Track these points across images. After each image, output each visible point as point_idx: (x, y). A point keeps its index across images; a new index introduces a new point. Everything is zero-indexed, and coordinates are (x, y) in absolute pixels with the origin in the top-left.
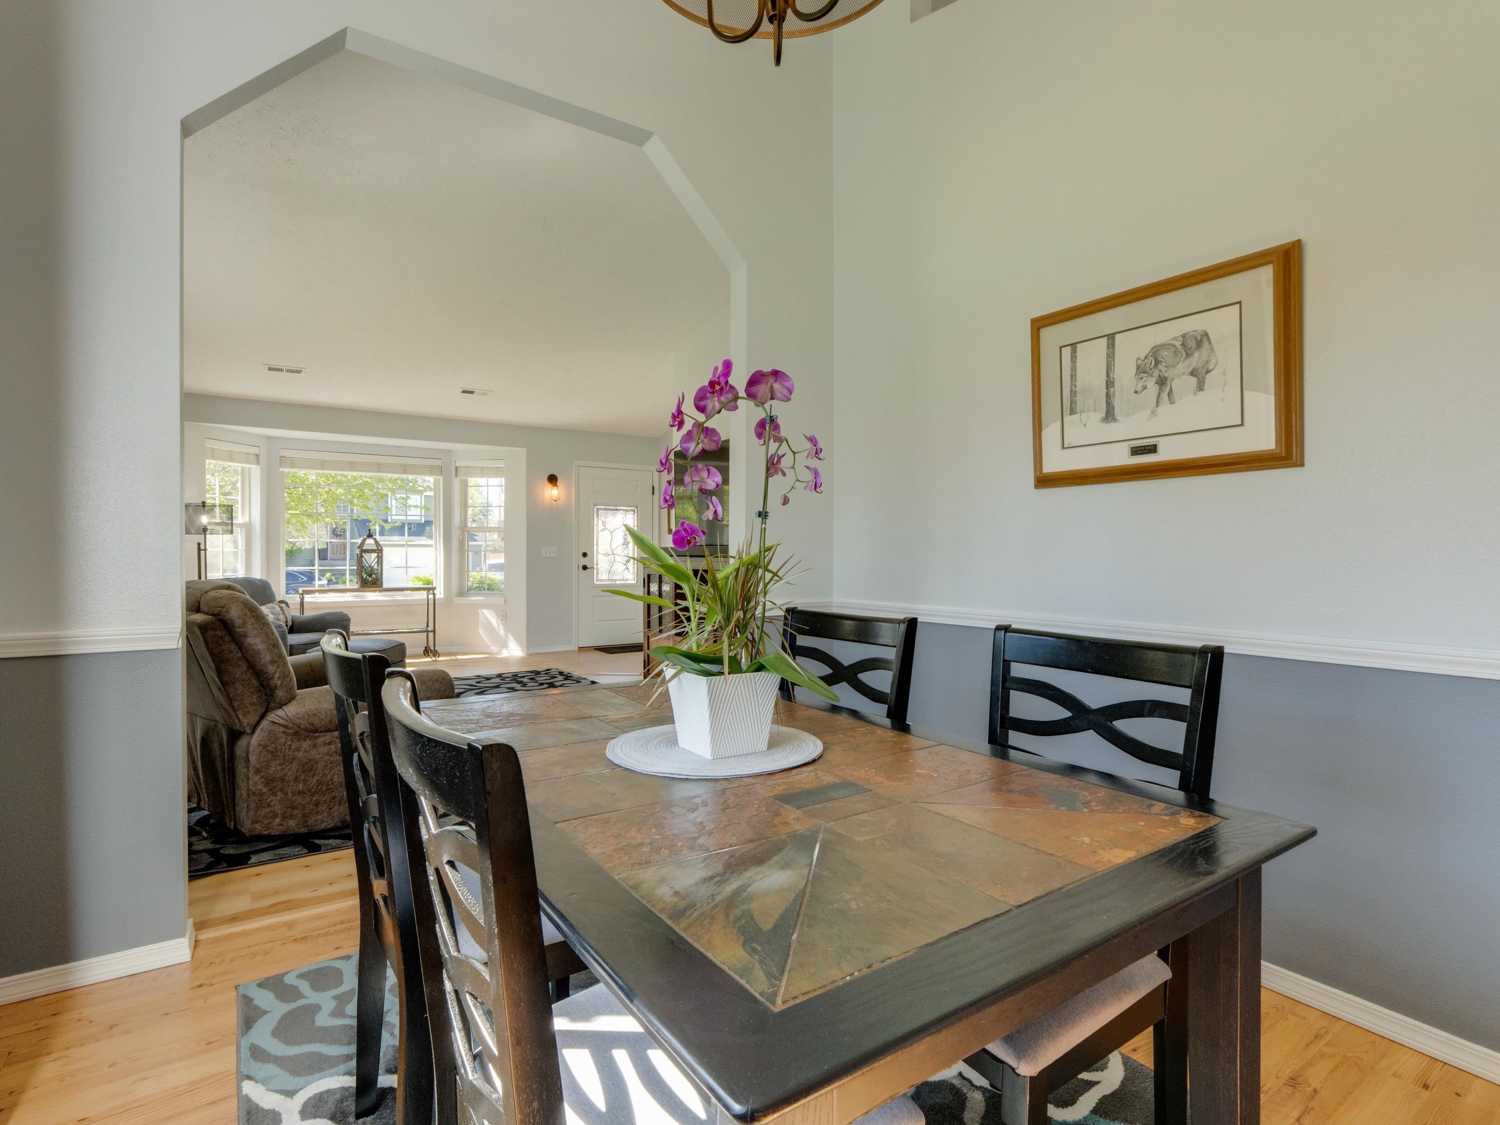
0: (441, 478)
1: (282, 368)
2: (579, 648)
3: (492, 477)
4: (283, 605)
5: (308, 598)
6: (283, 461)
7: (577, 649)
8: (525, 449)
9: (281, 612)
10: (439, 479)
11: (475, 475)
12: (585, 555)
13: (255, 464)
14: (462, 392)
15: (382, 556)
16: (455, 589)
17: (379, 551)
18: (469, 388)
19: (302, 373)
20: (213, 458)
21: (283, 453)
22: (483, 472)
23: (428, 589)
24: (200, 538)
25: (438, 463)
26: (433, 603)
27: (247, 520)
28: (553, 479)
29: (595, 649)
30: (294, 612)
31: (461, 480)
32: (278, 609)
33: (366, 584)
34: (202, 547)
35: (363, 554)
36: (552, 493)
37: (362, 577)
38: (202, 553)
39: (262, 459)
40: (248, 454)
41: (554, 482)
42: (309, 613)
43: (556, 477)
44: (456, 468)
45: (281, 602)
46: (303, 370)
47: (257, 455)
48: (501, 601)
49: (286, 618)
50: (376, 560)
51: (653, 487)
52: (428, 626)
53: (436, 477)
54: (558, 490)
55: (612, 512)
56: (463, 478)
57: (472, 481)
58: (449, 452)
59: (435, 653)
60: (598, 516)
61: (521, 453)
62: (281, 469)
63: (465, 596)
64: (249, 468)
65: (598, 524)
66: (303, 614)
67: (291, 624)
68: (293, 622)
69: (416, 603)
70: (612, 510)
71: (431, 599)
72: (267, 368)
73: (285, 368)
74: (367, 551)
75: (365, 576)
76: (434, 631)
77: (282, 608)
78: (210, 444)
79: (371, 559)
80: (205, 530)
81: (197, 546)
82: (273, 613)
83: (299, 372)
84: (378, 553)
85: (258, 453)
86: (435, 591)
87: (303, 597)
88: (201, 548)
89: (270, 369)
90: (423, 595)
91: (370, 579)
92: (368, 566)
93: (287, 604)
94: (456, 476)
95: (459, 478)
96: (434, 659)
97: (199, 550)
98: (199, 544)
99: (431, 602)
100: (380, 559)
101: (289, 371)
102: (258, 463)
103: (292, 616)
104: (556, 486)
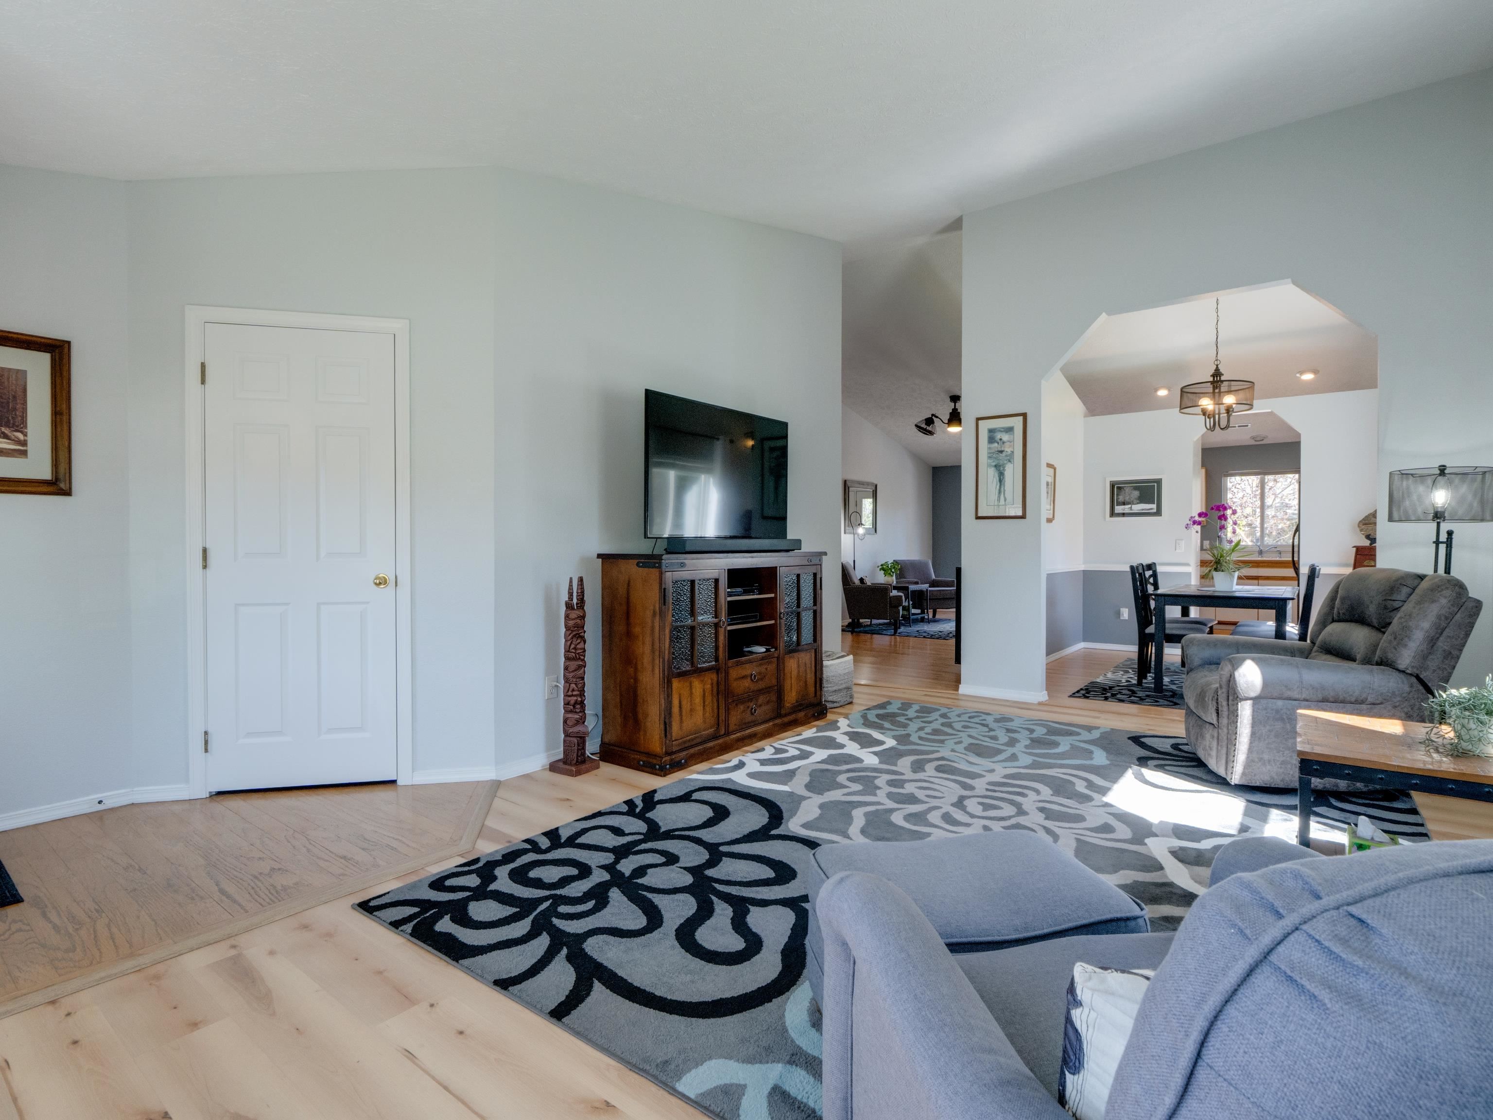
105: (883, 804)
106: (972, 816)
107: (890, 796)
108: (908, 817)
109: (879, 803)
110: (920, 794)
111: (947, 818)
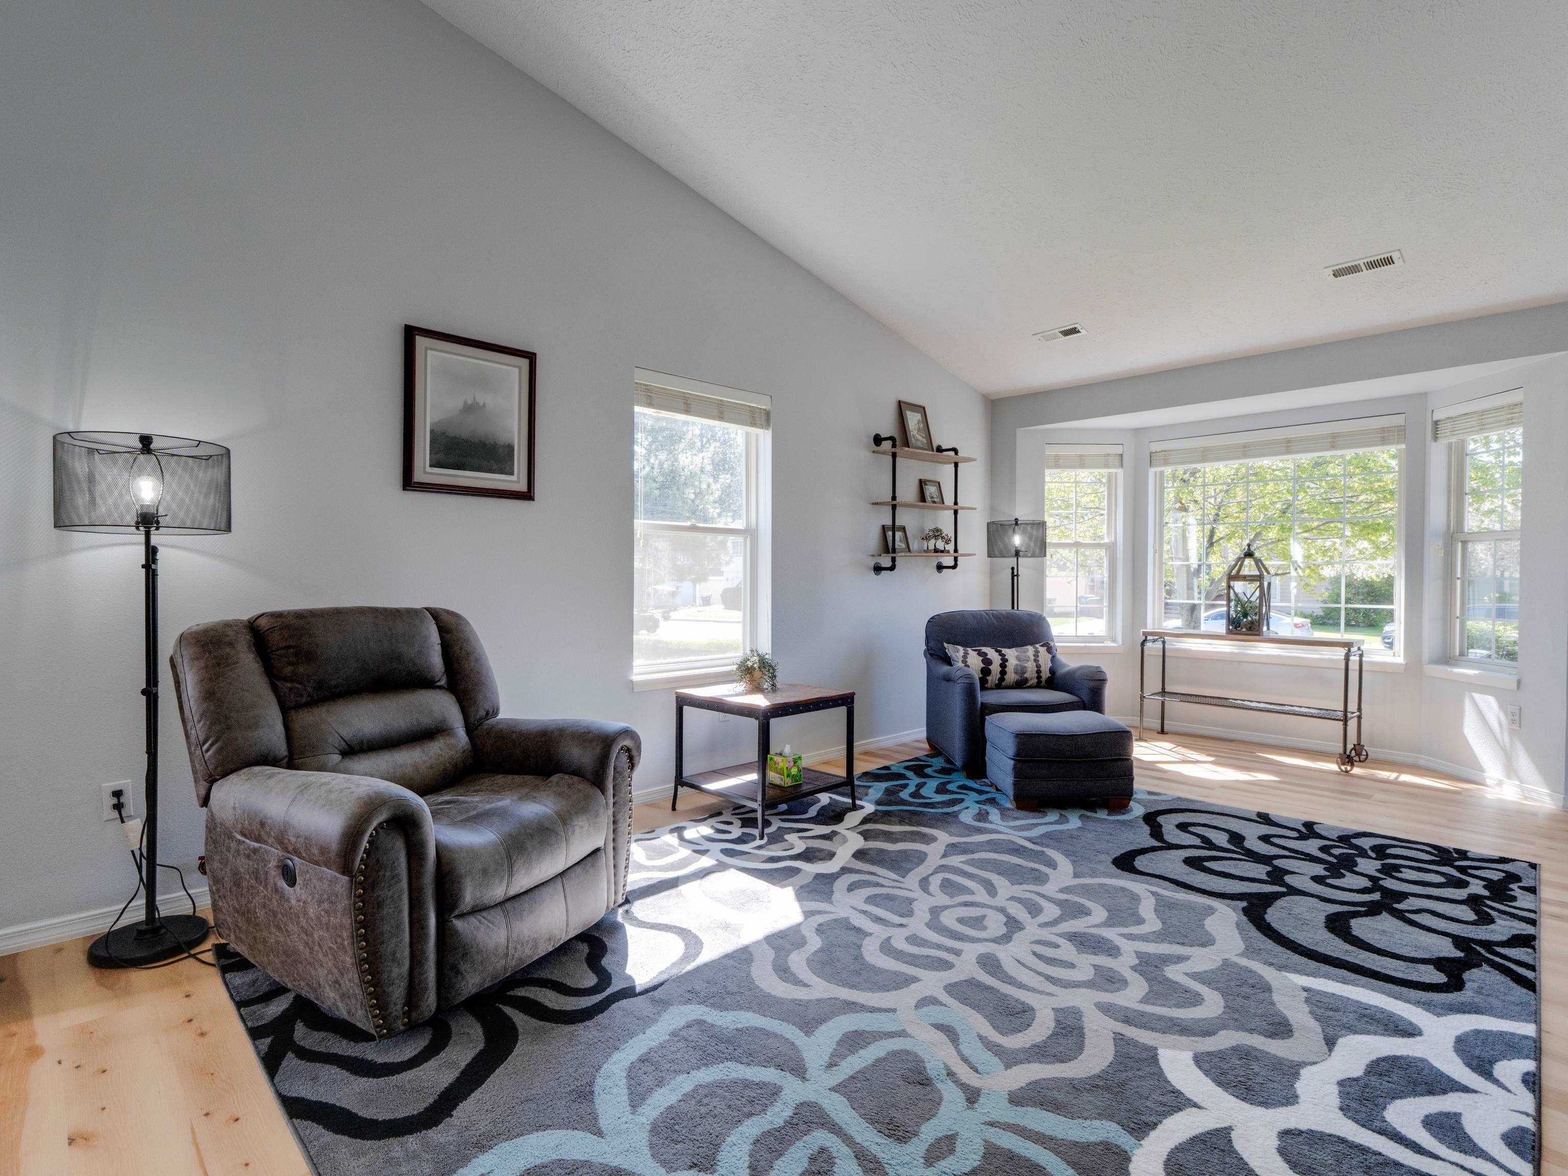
0: (1405, 448)
4: (1042, 649)
6: (1156, 457)
10: (1400, 452)
11: (1479, 429)
13: (1117, 468)
16: (1428, 650)
20: (1057, 467)
21: (1154, 447)
22: (1483, 422)
24: (1012, 561)
25: (1399, 420)
26: (1357, 668)
27: (1113, 538)
31: (1448, 446)
33: (1236, 628)
35: (1232, 583)
39: (1127, 458)
40: (1107, 456)
44: (1435, 423)
45: (1044, 645)
47: (1121, 456)
48: (1510, 682)
52: (1346, 707)
58: (1423, 396)
62: (1152, 469)
63: (1447, 664)
64: (1110, 473)
67: (1048, 675)
71: (1355, 661)
74: (1244, 578)
75: (1237, 617)
78: (1051, 451)
80: (1017, 554)
85: (1121, 452)
88: (1015, 574)
91: (1245, 620)
94: (1436, 439)
95: (1444, 441)
97: (1013, 576)
98: (1013, 569)
100: (1264, 592)
102: (1122, 466)
105: (1122, 935)
106: (1002, 910)
107: (1113, 951)
108: (1084, 912)
109: (1130, 937)
110: (1067, 951)
111: (1034, 910)
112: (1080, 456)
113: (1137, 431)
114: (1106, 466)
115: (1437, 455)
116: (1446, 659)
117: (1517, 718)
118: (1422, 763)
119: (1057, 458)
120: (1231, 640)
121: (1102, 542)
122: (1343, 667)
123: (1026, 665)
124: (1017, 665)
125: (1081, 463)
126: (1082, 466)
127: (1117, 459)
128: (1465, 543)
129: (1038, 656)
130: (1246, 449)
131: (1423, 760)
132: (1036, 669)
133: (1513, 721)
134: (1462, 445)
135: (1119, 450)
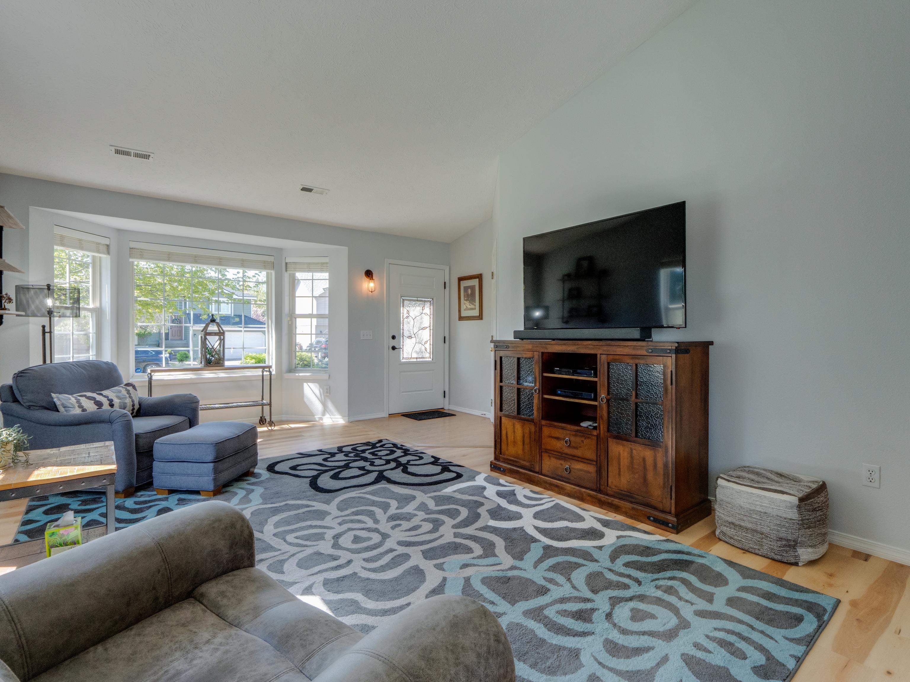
0: (273, 272)
1: (130, 151)
2: (389, 415)
3: (317, 271)
4: (130, 388)
5: (157, 376)
6: (134, 253)
7: (388, 416)
8: (347, 248)
9: (128, 395)
10: (271, 273)
11: (302, 270)
12: (394, 337)
13: (104, 253)
14: (302, 190)
15: (224, 339)
16: (285, 367)
17: (221, 334)
18: (309, 185)
19: (150, 158)
20: (62, 245)
21: (133, 245)
22: (309, 268)
23: (263, 368)
24: (45, 321)
25: (271, 259)
27: (98, 305)
28: (369, 274)
29: (402, 415)
30: (142, 394)
31: (290, 275)
32: (124, 392)
33: (210, 363)
34: (47, 329)
35: (207, 337)
36: (369, 285)
37: (206, 358)
38: (47, 335)
39: (113, 249)
40: (98, 244)
41: (370, 276)
42: (158, 395)
43: (372, 274)
44: (286, 264)
45: (128, 385)
46: (152, 155)
47: (108, 246)
48: (326, 376)
49: (133, 401)
50: (218, 342)
51: (445, 283)
52: (263, 399)
53: (269, 271)
54: (374, 283)
55: (414, 303)
56: (291, 272)
57: (299, 275)
58: (280, 250)
59: (271, 423)
60: (403, 306)
61: (344, 250)
62: (131, 260)
63: (292, 372)
64: (100, 257)
65: (404, 311)
66: (151, 396)
67: (138, 406)
68: (140, 405)
69: (248, 380)
70: (414, 301)
71: (267, 375)
72: (114, 151)
73: (132, 152)
74: (210, 334)
75: (208, 356)
76: (270, 404)
77: (128, 392)
78: (58, 231)
79: (214, 342)
80: (50, 313)
81: (41, 328)
82: (118, 397)
83: (147, 157)
84: (220, 336)
85: (108, 243)
86: (271, 370)
87: (151, 376)
88: (46, 331)
89: (117, 152)
90: (259, 372)
91: (213, 359)
92: (211, 347)
93: (134, 387)
94: (286, 271)
95: (288, 272)
96: (270, 428)
97: (44, 333)
98: (44, 327)
99: (267, 379)
100: (222, 341)
101: (137, 155)
102: (108, 253)
103: (140, 398)
104: (373, 279)
112: (80, 240)
113: (120, 231)
114: (98, 251)
115: (286, 276)
116: (290, 370)
117: (328, 391)
118: (284, 419)
119: (62, 238)
120: (208, 370)
121: (88, 307)
122: (261, 378)
123: (126, 401)
124: (120, 403)
125: (80, 245)
126: (81, 248)
127: (105, 248)
128: (295, 318)
129: (130, 394)
130: (196, 258)
131: (284, 418)
132: (132, 403)
133: (327, 392)
134: (294, 275)
135: (107, 241)
